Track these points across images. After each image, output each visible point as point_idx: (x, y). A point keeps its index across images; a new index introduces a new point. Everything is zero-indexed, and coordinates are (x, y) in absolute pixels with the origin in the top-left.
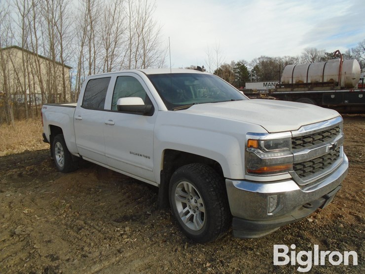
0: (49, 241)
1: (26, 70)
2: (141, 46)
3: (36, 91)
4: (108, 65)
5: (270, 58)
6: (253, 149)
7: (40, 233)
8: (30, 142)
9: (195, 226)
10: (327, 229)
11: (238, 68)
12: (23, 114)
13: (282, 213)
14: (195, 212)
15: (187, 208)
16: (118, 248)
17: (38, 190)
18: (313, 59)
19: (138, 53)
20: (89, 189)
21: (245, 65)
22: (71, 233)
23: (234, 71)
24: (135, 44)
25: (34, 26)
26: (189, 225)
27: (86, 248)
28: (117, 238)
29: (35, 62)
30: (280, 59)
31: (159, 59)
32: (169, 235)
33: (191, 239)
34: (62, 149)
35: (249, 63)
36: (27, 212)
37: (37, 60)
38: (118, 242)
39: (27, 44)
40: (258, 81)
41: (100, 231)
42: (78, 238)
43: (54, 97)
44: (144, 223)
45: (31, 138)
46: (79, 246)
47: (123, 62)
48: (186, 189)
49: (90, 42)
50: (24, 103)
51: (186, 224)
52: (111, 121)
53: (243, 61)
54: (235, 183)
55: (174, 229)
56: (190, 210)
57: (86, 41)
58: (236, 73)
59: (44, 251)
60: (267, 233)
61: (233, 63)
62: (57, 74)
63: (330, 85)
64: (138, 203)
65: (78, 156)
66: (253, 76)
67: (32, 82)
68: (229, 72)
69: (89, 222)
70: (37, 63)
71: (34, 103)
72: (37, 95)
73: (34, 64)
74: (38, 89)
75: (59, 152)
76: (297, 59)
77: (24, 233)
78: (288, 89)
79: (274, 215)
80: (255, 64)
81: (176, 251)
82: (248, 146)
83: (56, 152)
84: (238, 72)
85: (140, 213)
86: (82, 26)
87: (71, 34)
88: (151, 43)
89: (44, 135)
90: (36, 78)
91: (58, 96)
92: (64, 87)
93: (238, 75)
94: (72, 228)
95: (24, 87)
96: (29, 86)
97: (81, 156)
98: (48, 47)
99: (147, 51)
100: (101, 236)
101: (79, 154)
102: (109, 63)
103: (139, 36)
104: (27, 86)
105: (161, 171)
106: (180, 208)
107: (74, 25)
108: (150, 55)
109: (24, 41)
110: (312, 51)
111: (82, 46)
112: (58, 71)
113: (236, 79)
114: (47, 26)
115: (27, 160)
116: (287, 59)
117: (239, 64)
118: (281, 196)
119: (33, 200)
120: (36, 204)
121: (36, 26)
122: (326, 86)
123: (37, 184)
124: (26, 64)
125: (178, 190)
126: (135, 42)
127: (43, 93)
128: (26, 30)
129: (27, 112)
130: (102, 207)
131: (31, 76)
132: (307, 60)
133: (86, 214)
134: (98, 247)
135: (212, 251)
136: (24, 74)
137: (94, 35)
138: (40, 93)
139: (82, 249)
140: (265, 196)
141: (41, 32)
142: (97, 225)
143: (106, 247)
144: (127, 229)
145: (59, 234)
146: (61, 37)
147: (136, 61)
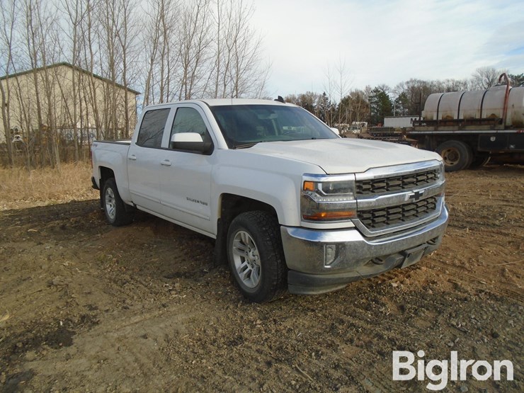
0: (89, 293)
1: (78, 96)
2: (233, 63)
3: (90, 125)
4: (186, 90)
5: (424, 82)
6: (310, 193)
7: (80, 285)
8: (78, 190)
9: (251, 284)
10: (412, 296)
11: (375, 96)
12: (72, 156)
13: (342, 266)
14: (253, 267)
15: (246, 263)
16: (164, 302)
17: (83, 243)
18: (490, 84)
19: (228, 73)
20: (142, 245)
21: (387, 92)
22: (115, 286)
23: (369, 100)
24: (225, 62)
25: (89, 37)
26: (246, 283)
27: (128, 301)
28: (164, 294)
29: (89, 85)
30: (440, 83)
31: (258, 82)
32: (224, 294)
33: (248, 298)
34: (113, 196)
35: (393, 88)
36: (67, 265)
37: (91, 83)
38: (164, 297)
39: (80, 63)
40: (404, 115)
41: (146, 286)
42: (120, 291)
43: (112, 133)
44: (199, 281)
45: (80, 187)
46: (120, 298)
47: (206, 86)
48: (243, 240)
49: (162, 59)
50: (73, 141)
51: (244, 282)
52: (168, 161)
53: (383, 86)
54: (290, 231)
55: (231, 289)
56: (248, 265)
57: (156, 56)
58: (371, 103)
59: (82, 301)
60: (328, 291)
61: (368, 89)
62: (118, 102)
63: (491, 122)
64: (196, 260)
65: (132, 204)
66: (397, 107)
67: (84, 113)
68: (363, 102)
69: (136, 277)
70: (92, 86)
71: (87, 142)
72: (90, 130)
73: (88, 88)
74: (92, 122)
75: (110, 201)
76: (465, 84)
77: (62, 283)
78: (431, 128)
79: (333, 268)
80: (401, 91)
81: (227, 309)
82: (305, 189)
83: (107, 201)
84: (376, 102)
85: (196, 271)
86: (151, 37)
87: (137, 48)
88: (247, 60)
89: (93, 180)
90: (90, 106)
91: (119, 132)
92: (127, 120)
93: (375, 106)
94: (116, 282)
95: (73, 119)
96: (81, 117)
97: (135, 205)
98: (106, 65)
99: (241, 71)
100: (147, 290)
101: (132, 202)
102: (188, 87)
103: (229, 51)
104: (78, 117)
105: (219, 220)
106: (238, 263)
107: (140, 35)
108: (244, 76)
109: (76, 57)
110: (488, 72)
111: (152, 64)
112: (118, 98)
113: (373, 112)
114: (105, 37)
115: (73, 211)
116: (451, 84)
117: (376, 91)
118: (340, 247)
119: (75, 254)
120: (79, 258)
121: (92, 37)
122: (486, 125)
123: (81, 237)
124: (77, 88)
125: (236, 241)
126: (224, 58)
127: (98, 127)
128: (80, 42)
129: (77, 152)
130: (153, 263)
131: (84, 104)
132: (481, 85)
133: (133, 269)
134: (142, 301)
135: (269, 310)
136: (75, 102)
137: (168, 50)
138: (95, 127)
139: (124, 301)
140: (321, 245)
141: (98, 45)
142: (145, 280)
143: (151, 301)
144: (177, 285)
145: (100, 287)
146: (124, 50)
147: (225, 85)
